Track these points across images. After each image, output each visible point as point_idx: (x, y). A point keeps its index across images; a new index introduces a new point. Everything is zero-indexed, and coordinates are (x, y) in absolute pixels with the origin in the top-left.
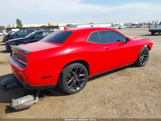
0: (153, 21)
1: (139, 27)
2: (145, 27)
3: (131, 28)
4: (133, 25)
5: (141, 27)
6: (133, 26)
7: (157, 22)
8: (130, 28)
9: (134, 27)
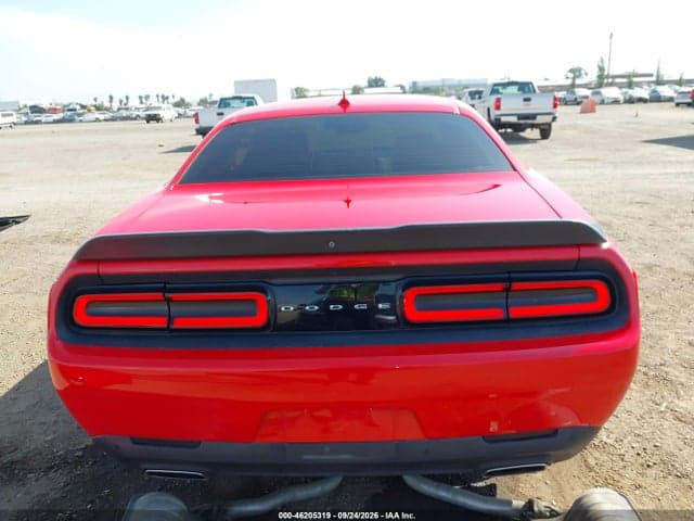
0: (111, 98)
1: (70, 120)
2: (97, 120)
3: (37, 122)
4: (36, 109)
5: (81, 121)
6: (43, 118)
7: (125, 101)
8: (26, 123)
9: (50, 119)
